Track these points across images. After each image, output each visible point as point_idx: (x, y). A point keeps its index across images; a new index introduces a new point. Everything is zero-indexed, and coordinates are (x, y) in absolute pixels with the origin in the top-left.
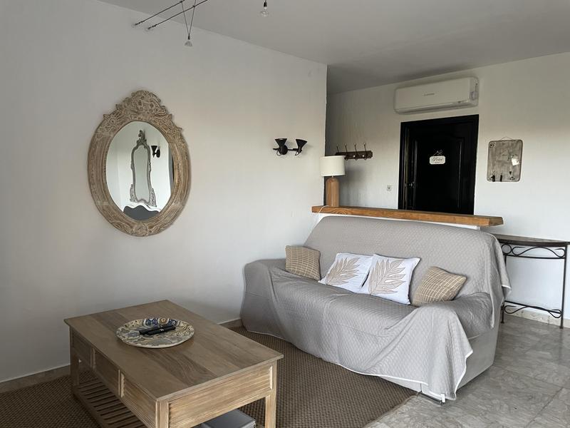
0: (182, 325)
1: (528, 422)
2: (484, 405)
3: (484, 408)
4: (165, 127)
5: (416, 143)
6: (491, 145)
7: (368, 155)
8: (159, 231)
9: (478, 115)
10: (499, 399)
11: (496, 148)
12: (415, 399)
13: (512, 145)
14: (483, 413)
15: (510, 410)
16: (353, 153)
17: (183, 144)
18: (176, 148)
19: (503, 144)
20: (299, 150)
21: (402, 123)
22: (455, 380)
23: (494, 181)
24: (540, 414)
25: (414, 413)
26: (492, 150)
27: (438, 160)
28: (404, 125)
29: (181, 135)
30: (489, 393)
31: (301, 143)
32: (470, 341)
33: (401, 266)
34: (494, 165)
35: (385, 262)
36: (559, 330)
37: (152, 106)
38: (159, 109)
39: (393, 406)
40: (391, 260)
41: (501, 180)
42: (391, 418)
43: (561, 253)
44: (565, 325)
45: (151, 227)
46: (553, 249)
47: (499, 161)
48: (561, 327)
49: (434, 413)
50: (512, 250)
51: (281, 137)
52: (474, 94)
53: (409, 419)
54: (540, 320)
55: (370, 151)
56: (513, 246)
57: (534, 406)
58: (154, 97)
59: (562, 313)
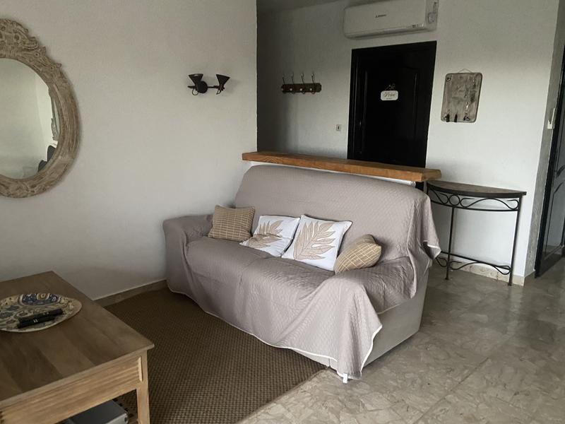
0: (63, 301)
1: (438, 400)
2: (395, 380)
3: (395, 384)
4: (38, 64)
5: (366, 74)
6: (448, 79)
7: (316, 88)
8: (44, 190)
9: (435, 42)
10: (414, 373)
11: (453, 83)
12: (323, 374)
13: (471, 79)
14: (392, 389)
15: (421, 386)
16: (300, 86)
17: (64, 84)
18: (56, 90)
19: (461, 77)
20: (221, 88)
21: (353, 51)
22: (361, 358)
23: (448, 121)
24: (453, 391)
25: (317, 391)
26: (448, 85)
27: (389, 96)
28: (356, 53)
29: (61, 73)
30: (406, 365)
31: (223, 80)
32: (379, 316)
33: (331, 230)
34: (449, 102)
35: (314, 224)
36: (507, 288)
37: (17, 38)
38: (28, 42)
39: (298, 382)
40: (321, 223)
41: (455, 121)
42: (290, 398)
43: (514, 204)
44: (514, 282)
45: (33, 187)
46: (504, 200)
47: (455, 98)
48: (510, 283)
49: (339, 390)
50: (460, 202)
51: (196, 72)
52: (432, 15)
53: (308, 399)
54: (489, 275)
55: (319, 84)
56: (461, 197)
57: (448, 381)
58: (19, 27)
59: (511, 269)
